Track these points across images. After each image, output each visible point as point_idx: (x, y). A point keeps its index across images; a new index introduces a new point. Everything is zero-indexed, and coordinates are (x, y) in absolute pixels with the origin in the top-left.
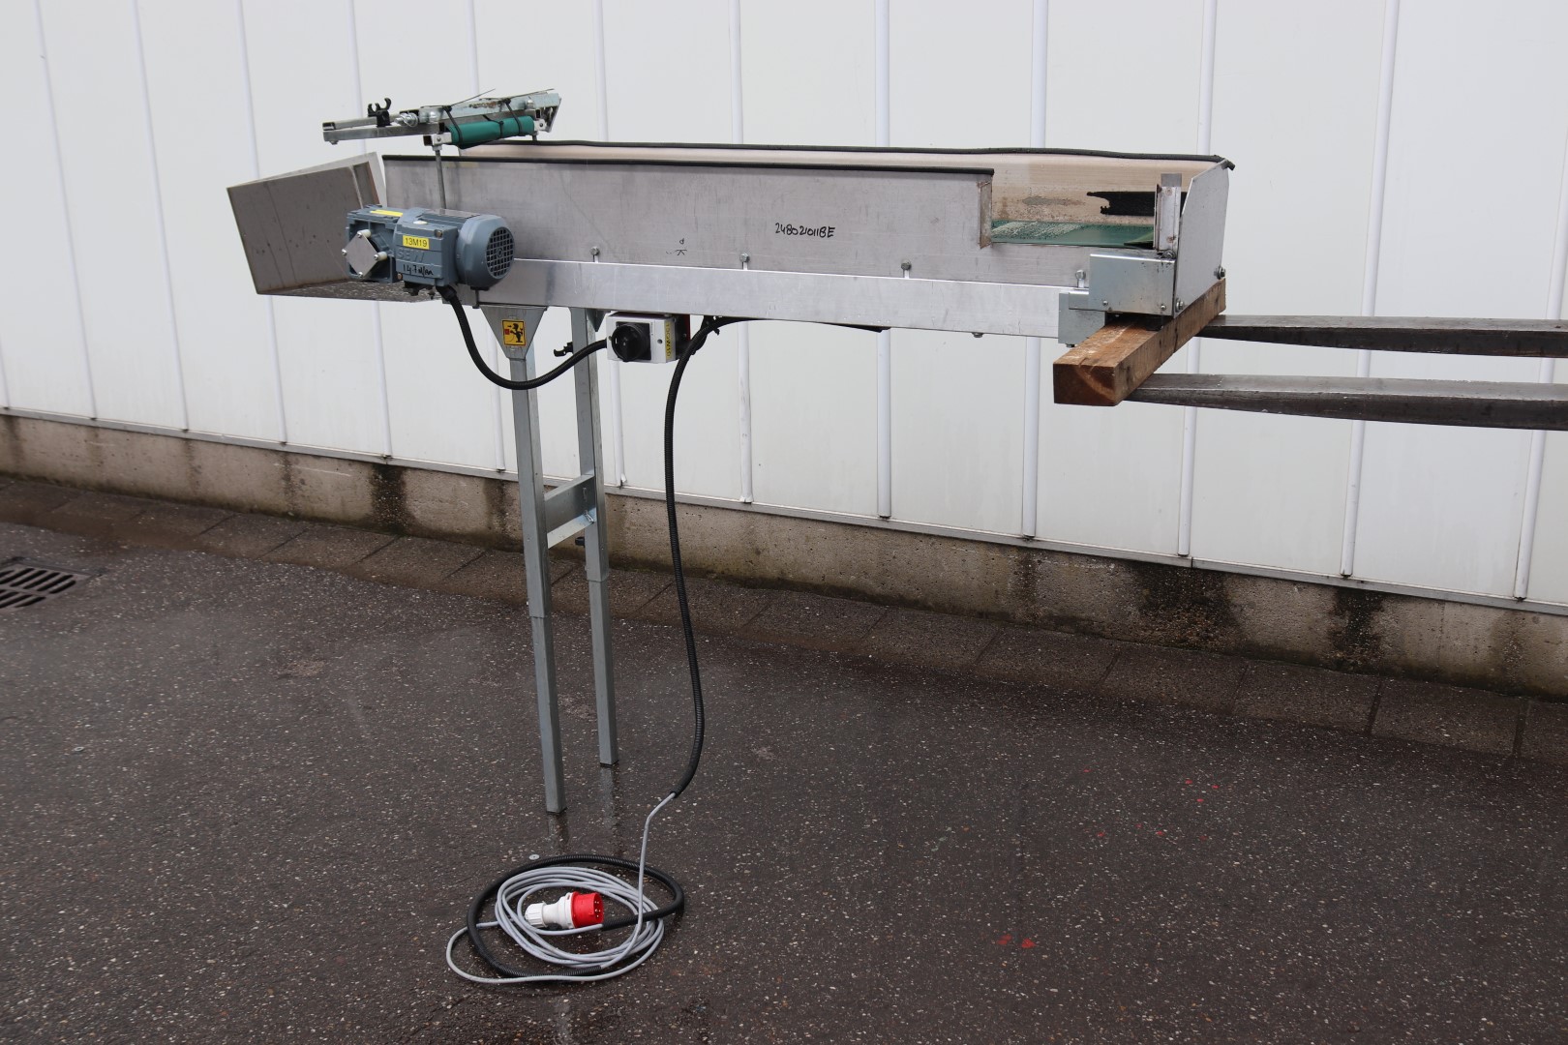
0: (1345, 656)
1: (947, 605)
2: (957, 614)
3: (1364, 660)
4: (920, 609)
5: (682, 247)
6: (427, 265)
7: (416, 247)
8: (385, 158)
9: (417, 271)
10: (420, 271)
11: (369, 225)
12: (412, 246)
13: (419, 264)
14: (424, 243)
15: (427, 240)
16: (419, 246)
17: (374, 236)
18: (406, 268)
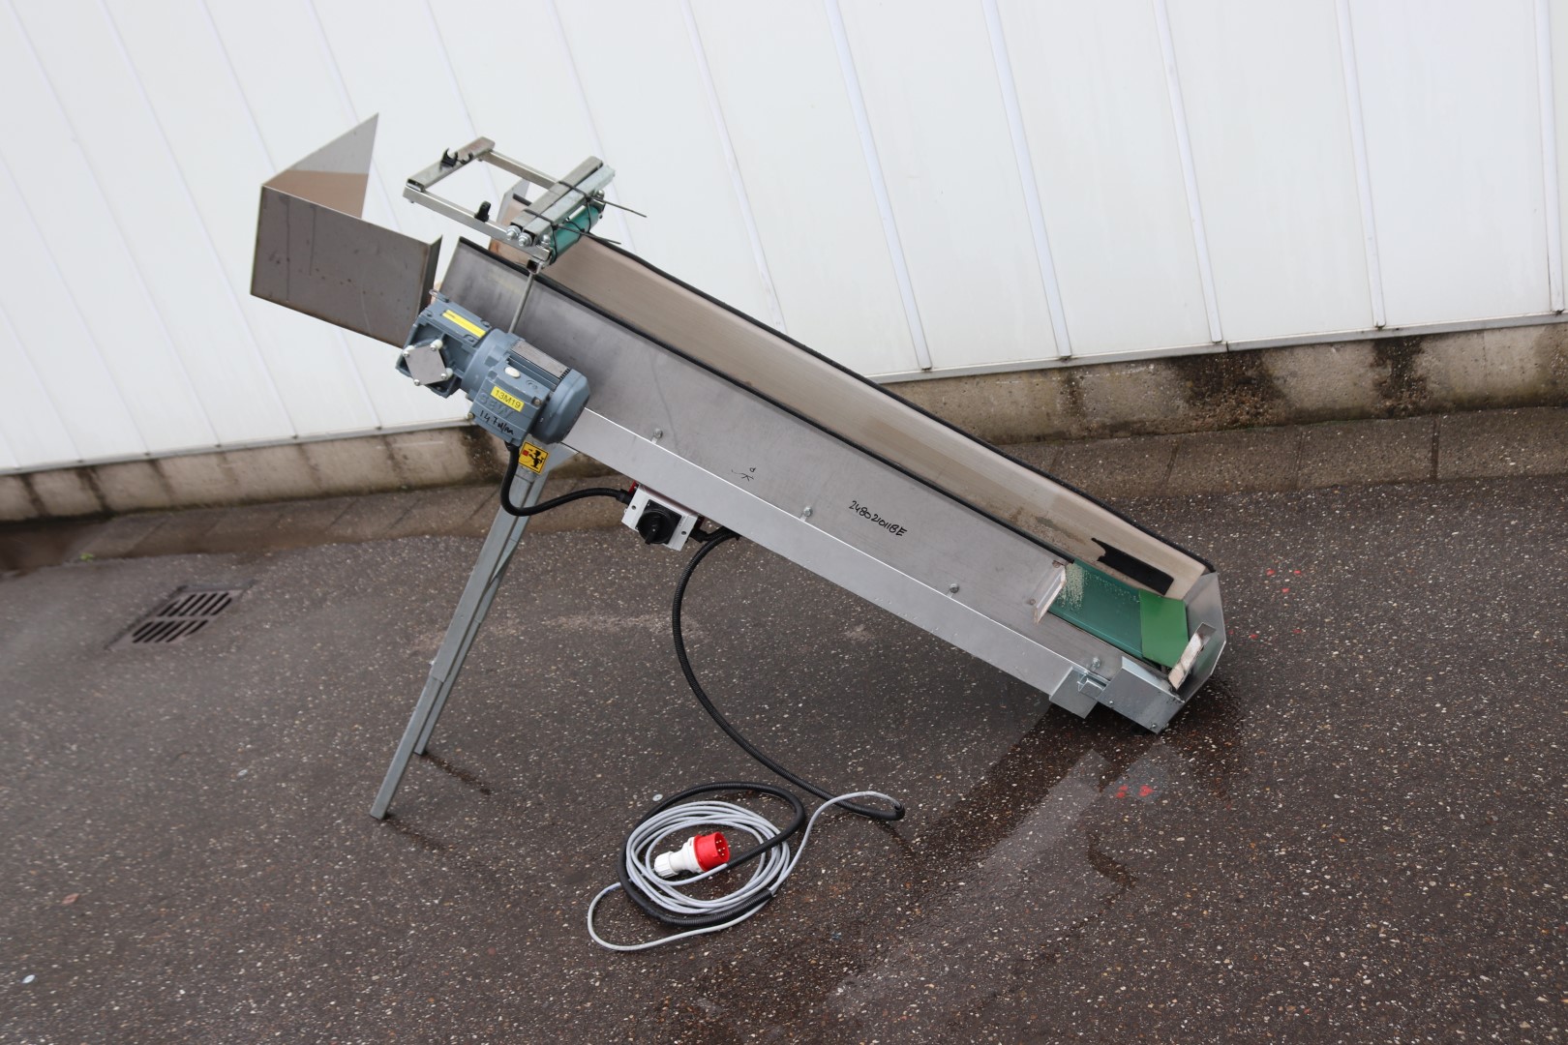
5: (750, 474)
6: (510, 424)
7: (507, 403)
8: (463, 241)
9: (496, 424)
10: (499, 425)
11: (442, 335)
12: (502, 400)
13: (501, 419)
14: (517, 404)
15: (522, 404)
16: (510, 405)
17: (445, 348)
18: (484, 415)
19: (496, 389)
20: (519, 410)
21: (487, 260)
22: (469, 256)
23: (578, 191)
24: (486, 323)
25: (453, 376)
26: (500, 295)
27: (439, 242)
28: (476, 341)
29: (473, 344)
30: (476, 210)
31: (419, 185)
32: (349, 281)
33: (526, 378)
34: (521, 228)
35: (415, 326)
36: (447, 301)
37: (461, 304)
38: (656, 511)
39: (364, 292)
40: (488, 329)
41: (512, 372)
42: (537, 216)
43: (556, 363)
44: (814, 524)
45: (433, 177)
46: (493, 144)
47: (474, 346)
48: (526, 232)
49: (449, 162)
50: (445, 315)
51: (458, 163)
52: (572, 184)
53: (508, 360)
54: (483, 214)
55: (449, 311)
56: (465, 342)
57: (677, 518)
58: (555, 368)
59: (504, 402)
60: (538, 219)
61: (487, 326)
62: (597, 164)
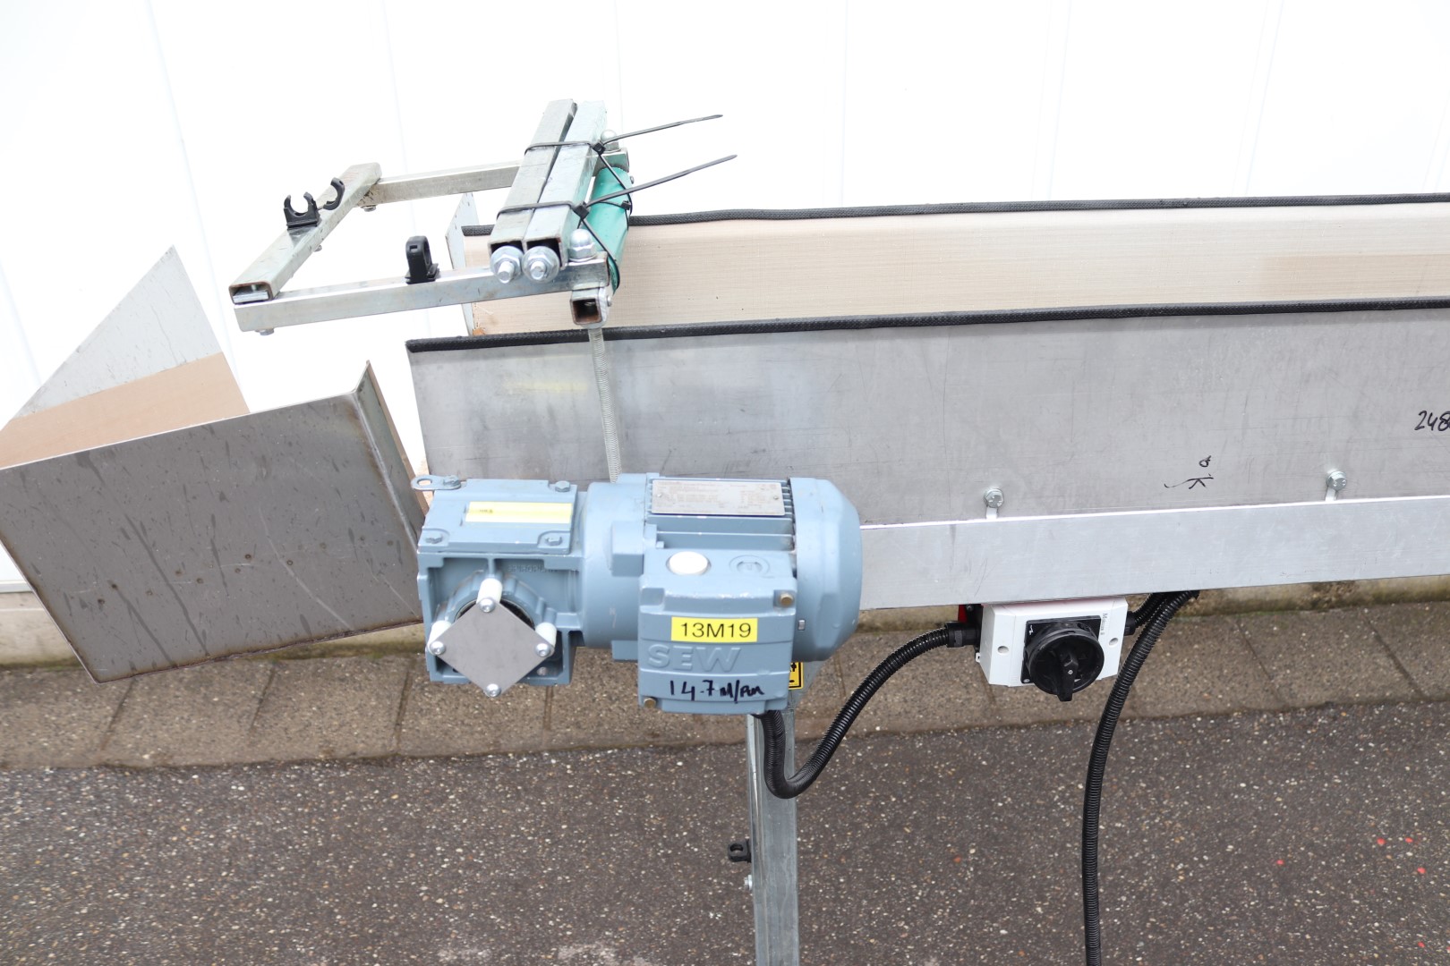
0: (1321, 596)
1: (898, 623)
2: (910, 629)
3: (1339, 596)
4: (867, 631)
5: (1203, 473)
6: (747, 677)
7: (719, 639)
8: (415, 347)
9: (716, 693)
10: (723, 691)
11: (491, 565)
12: (705, 639)
13: (722, 678)
14: (742, 630)
15: (754, 623)
16: (727, 638)
17: (510, 588)
18: (678, 688)
19: (677, 623)
20: (753, 638)
21: (486, 358)
22: (445, 367)
23: (574, 145)
24: (562, 484)
25: (559, 634)
26: (551, 413)
27: (369, 381)
28: (567, 537)
29: (565, 546)
30: (404, 268)
31: (261, 286)
32: (248, 557)
33: (723, 557)
34: (517, 244)
35: (422, 577)
36: (457, 485)
37: (486, 475)
38: (1054, 636)
39: (290, 563)
40: (571, 496)
41: (688, 562)
42: (535, 208)
43: (751, 486)
44: (1356, 497)
45: (282, 262)
46: (377, 167)
47: (570, 550)
48: (532, 244)
49: (300, 221)
50: (469, 518)
51: (325, 215)
52: (555, 139)
53: (659, 538)
54: (420, 266)
55: (473, 506)
56: (546, 552)
57: (1094, 624)
58: (758, 496)
59: (711, 639)
60: (538, 211)
61: (567, 490)
62: (569, 110)
